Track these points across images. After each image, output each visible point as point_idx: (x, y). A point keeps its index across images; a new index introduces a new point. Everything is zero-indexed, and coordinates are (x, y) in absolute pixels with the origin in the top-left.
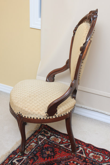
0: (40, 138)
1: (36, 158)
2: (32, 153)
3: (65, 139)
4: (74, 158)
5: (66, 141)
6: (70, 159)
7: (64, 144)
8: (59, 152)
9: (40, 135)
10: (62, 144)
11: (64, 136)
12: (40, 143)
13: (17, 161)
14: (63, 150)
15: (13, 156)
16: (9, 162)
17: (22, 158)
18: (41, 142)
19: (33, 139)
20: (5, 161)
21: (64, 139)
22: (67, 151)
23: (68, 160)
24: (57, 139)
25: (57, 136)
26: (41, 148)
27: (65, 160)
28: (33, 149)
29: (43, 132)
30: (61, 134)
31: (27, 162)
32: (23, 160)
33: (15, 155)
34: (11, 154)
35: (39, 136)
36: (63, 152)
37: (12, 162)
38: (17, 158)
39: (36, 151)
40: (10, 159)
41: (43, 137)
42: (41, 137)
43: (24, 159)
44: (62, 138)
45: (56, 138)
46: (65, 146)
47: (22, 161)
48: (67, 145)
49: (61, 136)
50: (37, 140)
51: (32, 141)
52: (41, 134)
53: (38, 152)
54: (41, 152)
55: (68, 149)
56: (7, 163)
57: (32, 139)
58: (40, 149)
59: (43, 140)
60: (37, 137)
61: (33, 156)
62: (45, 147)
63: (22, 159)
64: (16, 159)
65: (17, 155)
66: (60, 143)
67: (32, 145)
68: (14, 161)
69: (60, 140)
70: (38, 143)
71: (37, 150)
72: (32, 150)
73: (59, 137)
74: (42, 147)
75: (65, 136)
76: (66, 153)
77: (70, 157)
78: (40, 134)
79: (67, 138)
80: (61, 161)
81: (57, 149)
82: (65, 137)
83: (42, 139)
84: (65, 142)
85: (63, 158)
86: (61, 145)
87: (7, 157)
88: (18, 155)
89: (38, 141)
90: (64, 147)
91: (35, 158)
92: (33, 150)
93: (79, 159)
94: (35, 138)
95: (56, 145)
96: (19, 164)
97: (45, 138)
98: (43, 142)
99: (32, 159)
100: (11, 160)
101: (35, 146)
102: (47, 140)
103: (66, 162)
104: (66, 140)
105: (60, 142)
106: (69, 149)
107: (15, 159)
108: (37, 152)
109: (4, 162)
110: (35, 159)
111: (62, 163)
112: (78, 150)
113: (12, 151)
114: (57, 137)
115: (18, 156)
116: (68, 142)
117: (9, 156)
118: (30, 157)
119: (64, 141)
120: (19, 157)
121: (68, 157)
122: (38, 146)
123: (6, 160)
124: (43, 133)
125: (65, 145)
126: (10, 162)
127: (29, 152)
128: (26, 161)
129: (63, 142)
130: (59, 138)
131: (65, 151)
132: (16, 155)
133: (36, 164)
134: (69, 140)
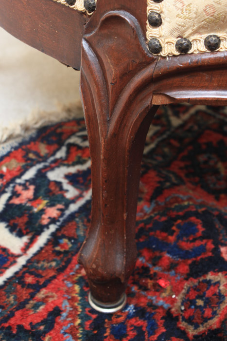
13: (72, 178)
15: (43, 149)
34: (32, 140)
37: (41, 174)
38: (68, 166)
40: (31, 156)
56: (13, 180)
64: (65, 169)
65: (64, 149)
68: (53, 176)
70: (169, 122)
100: (39, 166)
102: (210, 115)
107: (58, 167)
115: (68, 152)
120: (75, 159)
126: (30, 174)
132: (58, 149)
133: (177, 199)
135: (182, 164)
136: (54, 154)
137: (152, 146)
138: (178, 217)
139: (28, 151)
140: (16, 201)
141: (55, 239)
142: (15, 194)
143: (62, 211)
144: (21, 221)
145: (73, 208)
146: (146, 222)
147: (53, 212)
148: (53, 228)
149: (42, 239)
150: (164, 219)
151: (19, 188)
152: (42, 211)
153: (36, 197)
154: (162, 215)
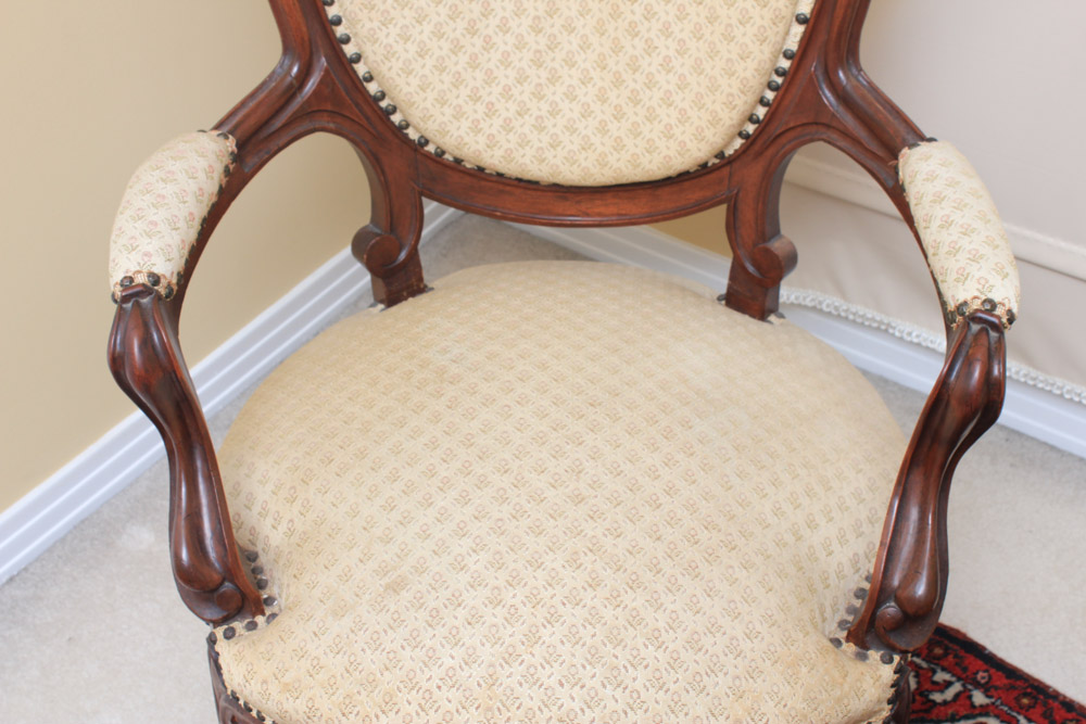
3: (947, 677)
5: (957, 696)
7: (938, 722)
11: (938, 651)
21: (940, 676)
44: (924, 665)
75: (946, 654)
79: (958, 670)
82: (945, 664)
84: (945, 703)
104: (957, 687)
116: (973, 706)
119: (937, 697)
129: (933, 701)
134: (977, 685)
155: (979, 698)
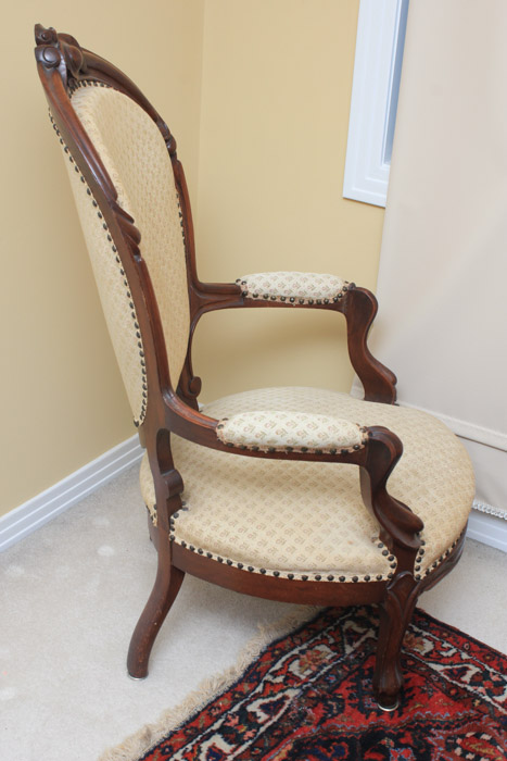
0: (350, 632)
1: (334, 704)
2: (320, 681)
3: (449, 645)
4: (479, 720)
5: (454, 654)
6: (464, 724)
7: (444, 665)
8: (424, 691)
9: (350, 619)
10: (437, 663)
11: (445, 634)
12: (349, 650)
13: (264, 707)
14: (439, 685)
15: (246, 687)
16: (232, 708)
17: (279, 696)
18: (352, 650)
19: (324, 629)
20: (218, 698)
21: (446, 645)
22: (453, 692)
23: (458, 726)
24: (418, 640)
25: (416, 629)
26: (353, 672)
27: (448, 728)
28: (325, 665)
29: (364, 609)
30: (432, 625)
31: (299, 713)
32: (285, 707)
33: (253, 685)
34: (240, 681)
35: (349, 624)
36: (440, 693)
37: (243, 708)
38: (263, 698)
39: (337, 676)
40: (237, 696)
41: (360, 630)
42: (356, 628)
43: (287, 702)
44: (438, 639)
45: (413, 636)
46: (450, 673)
47: (282, 711)
48: (457, 669)
49: (434, 632)
50: (340, 639)
51: (319, 638)
52: (356, 615)
53: (345, 682)
54: (354, 684)
55: (459, 685)
56: (226, 712)
57: (321, 631)
58: (350, 674)
59: (363, 639)
60: (338, 628)
61: (325, 693)
62: (368, 666)
63: (281, 702)
64: (260, 701)
65: (262, 685)
66: (427, 655)
67: (319, 652)
68: (250, 708)
69: (429, 646)
70: (344, 649)
71: (340, 672)
72: (321, 668)
73: (428, 634)
74: (357, 669)
75: (449, 636)
76: (452, 703)
77: (465, 715)
78: (350, 615)
79: (455, 643)
80: (430, 727)
81: (417, 676)
82: (448, 640)
83: (359, 636)
84: (448, 657)
85: (439, 716)
86: (434, 666)
87: (225, 687)
88: (266, 682)
89: (343, 642)
90: (442, 675)
91: (330, 702)
92: (325, 669)
93: (503, 731)
94: (331, 628)
95: (413, 659)
96: (270, 719)
97: (371, 634)
98: (360, 647)
99: (321, 705)
100: (242, 703)
101: (333, 658)
102: (376, 641)
103: (449, 738)
104: (454, 651)
105: (431, 652)
106: (462, 686)
107: (256, 700)
108: (342, 681)
109: (213, 702)
110: (331, 707)
111: (434, 736)
112: (499, 695)
113: (245, 666)
114: (418, 635)
115: (264, 688)
116: (462, 659)
117: (235, 685)
118: (313, 695)
119: (444, 654)
120: (269, 693)
121: (458, 716)
122: (343, 662)
123: (222, 696)
124: (362, 612)
125: (449, 667)
126: (237, 708)
127: (308, 672)
128: (295, 711)
129: (442, 656)
130: (426, 637)
131: (447, 693)
132: (257, 686)
133: (334, 727)
134: (464, 650)
135: (350, 684)
136: (255, 689)
137: (330, 667)
138: (334, 740)
139: (235, 693)
140: (228, 724)
141: (251, 748)
142: (227, 720)
143: (255, 733)
144: (233, 736)
145: (262, 729)
146: (313, 738)
147: (250, 734)
148: (250, 742)
149: (243, 748)
150: (325, 738)
151: (230, 717)
152: (244, 733)
153: (240, 723)
154: (324, 736)
155: (465, 656)
